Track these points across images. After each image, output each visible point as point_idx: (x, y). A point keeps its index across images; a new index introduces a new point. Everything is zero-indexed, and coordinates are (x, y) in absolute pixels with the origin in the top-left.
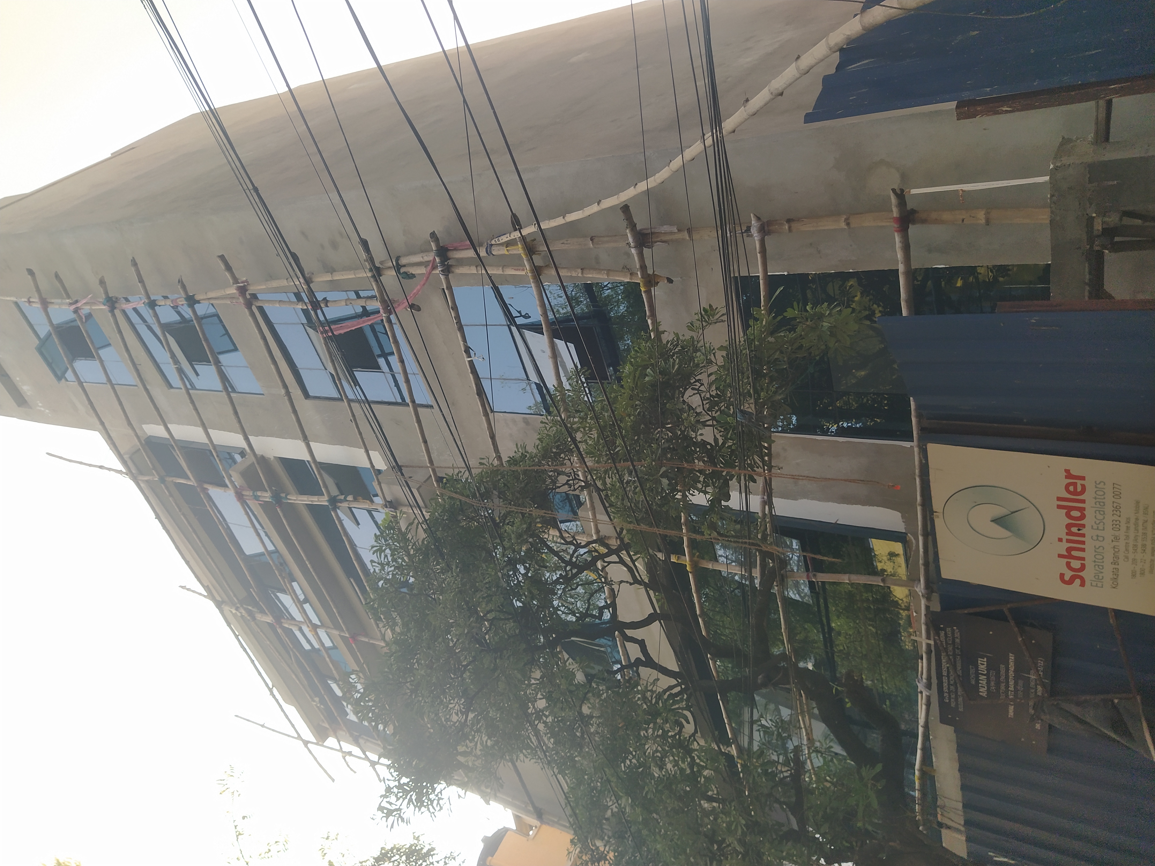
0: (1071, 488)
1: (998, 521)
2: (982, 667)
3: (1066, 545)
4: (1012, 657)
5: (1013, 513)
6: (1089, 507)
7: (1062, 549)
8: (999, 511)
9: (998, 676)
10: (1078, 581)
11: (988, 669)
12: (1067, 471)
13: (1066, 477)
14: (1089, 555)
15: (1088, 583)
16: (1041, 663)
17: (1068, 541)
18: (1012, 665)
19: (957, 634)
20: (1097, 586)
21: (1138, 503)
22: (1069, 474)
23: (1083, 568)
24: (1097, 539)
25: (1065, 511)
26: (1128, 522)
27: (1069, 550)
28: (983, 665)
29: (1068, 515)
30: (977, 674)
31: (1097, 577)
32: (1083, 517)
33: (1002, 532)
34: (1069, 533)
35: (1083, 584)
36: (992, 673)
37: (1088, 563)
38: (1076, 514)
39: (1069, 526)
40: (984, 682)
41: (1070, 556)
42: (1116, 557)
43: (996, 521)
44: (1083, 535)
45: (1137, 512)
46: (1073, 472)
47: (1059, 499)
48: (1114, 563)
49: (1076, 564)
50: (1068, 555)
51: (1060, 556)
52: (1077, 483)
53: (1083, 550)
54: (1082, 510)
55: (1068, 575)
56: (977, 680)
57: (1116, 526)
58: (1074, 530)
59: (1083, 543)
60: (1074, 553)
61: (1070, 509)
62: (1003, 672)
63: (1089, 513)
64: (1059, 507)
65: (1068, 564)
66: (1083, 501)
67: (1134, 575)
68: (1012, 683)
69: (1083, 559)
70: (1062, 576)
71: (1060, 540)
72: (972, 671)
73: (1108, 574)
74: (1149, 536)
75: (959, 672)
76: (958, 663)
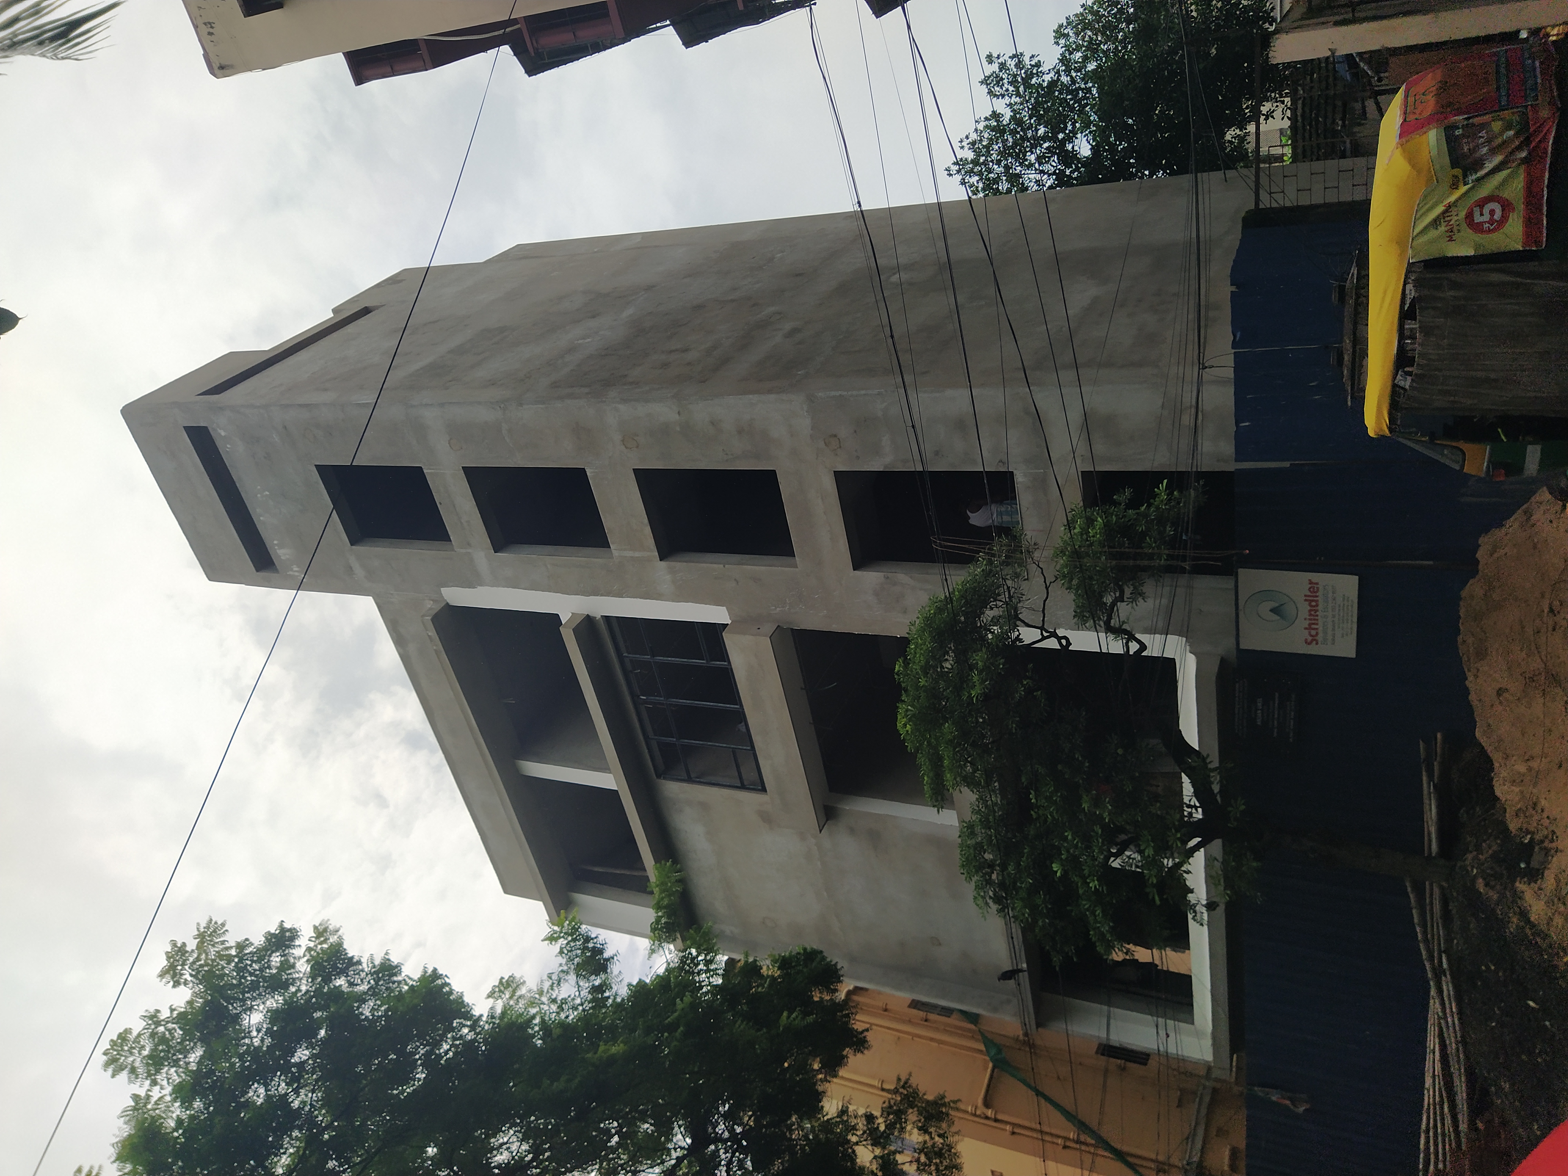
0: (1312, 590)
1: (1273, 611)
2: (1261, 704)
3: (1308, 622)
5: (1282, 605)
6: (1320, 599)
7: (1306, 624)
8: (1274, 605)
9: (1268, 710)
10: (1314, 642)
11: (1263, 705)
12: (1310, 580)
14: (1320, 627)
15: (1319, 643)
16: (1293, 697)
17: (1310, 619)
18: (1276, 700)
19: (1246, 685)
20: (1324, 644)
21: (1344, 595)
22: (1311, 582)
23: (1317, 634)
25: (1307, 603)
26: (1339, 606)
27: (1310, 624)
29: (1310, 605)
30: (1256, 710)
31: (1324, 639)
32: (1317, 605)
33: (1274, 616)
34: (1310, 615)
35: (1317, 644)
36: (1265, 707)
37: (1320, 632)
38: (1314, 604)
39: (1310, 611)
40: (1260, 716)
42: (1334, 626)
43: (1271, 610)
44: (1317, 616)
45: (1344, 601)
46: (1313, 581)
47: (1306, 596)
48: (1333, 630)
49: (1313, 632)
50: (1309, 628)
51: (1306, 629)
53: (1317, 624)
54: (1317, 601)
55: (1310, 638)
56: (1257, 714)
57: (1333, 610)
58: (1313, 613)
59: (1317, 620)
60: (1313, 626)
61: (1311, 601)
62: (1271, 707)
63: (1320, 603)
64: (1306, 600)
65: (1309, 633)
66: (1317, 597)
67: (1343, 636)
68: (1276, 713)
69: (1317, 629)
70: (1306, 640)
71: (1305, 619)
72: (1254, 708)
73: (1330, 638)
74: (1350, 614)
75: (1246, 710)
76: (1245, 704)
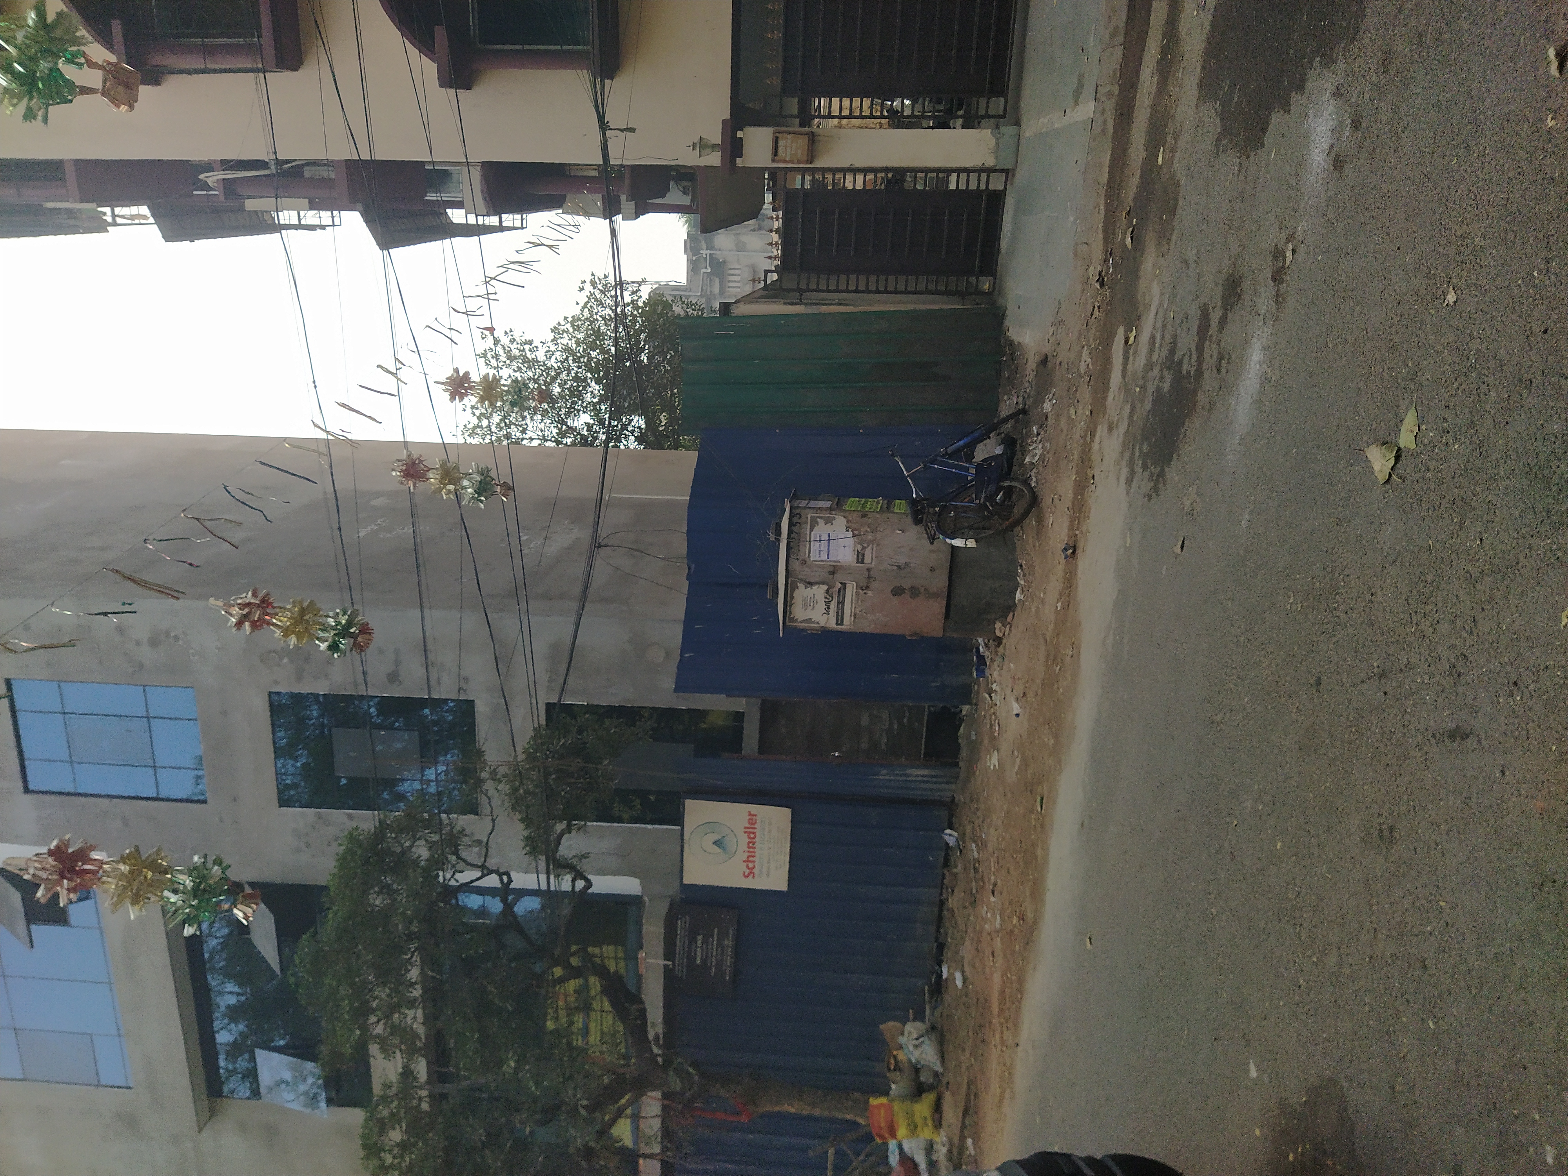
0: (751, 821)
1: (715, 843)
2: (700, 942)
3: (747, 854)
4: (716, 931)
5: (724, 837)
6: (758, 831)
7: (745, 856)
8: (716, 837)
9: (707, 948)
10: (751, 876)
11: (703, 943)
12: (749, 812)
13: (748, 816)
14: (756, 859)
15: (756, 875)
16: (731, 932)
17: (748, 852)
18: (715, 937)
19: (687, 922)
20: (760, 877)
21: (778, 828)
22: (750, 814)
23: (754, 867)
25: (747, 834)
26: (775, 838)
27: (748, 857)
29: (749, 837)
30: (696, 948)
31: (760, 872)
32: (755, 837)
33: (716, 849)
34: (749, 847)
35: (754, 877)
36: (705, 946)
37: (757, 864)
38: (752, 836)
39: (749, 843)
40: (699, 954)
41: (748, 861)
42: (769, 859)
44: (755, 848)
45: (778, 833)
46: (753, 813)
47: (746, 828)
48: (768, 863)
49: (751, 865)
51: (744, 861)
53: (754, 856)
54: (754, 833)
55: (747, 872)
57: (769, 842)
58: (751, 845)
59: (754, 852)
60: (751, 859)
61: (749, 833)
62: (710, 944)
63: (758, 835)
64: (745, 832)
65: (747, 866)
66: (755, 829)
67: (777, 869)
68: (715, 950)
69: (753, 862)
70: (744, 873)
71: (744, 851)
72: (694, 946)
73: (765, 870)
74: (784, 846)
75: (686, 949)
76: (687, 942)
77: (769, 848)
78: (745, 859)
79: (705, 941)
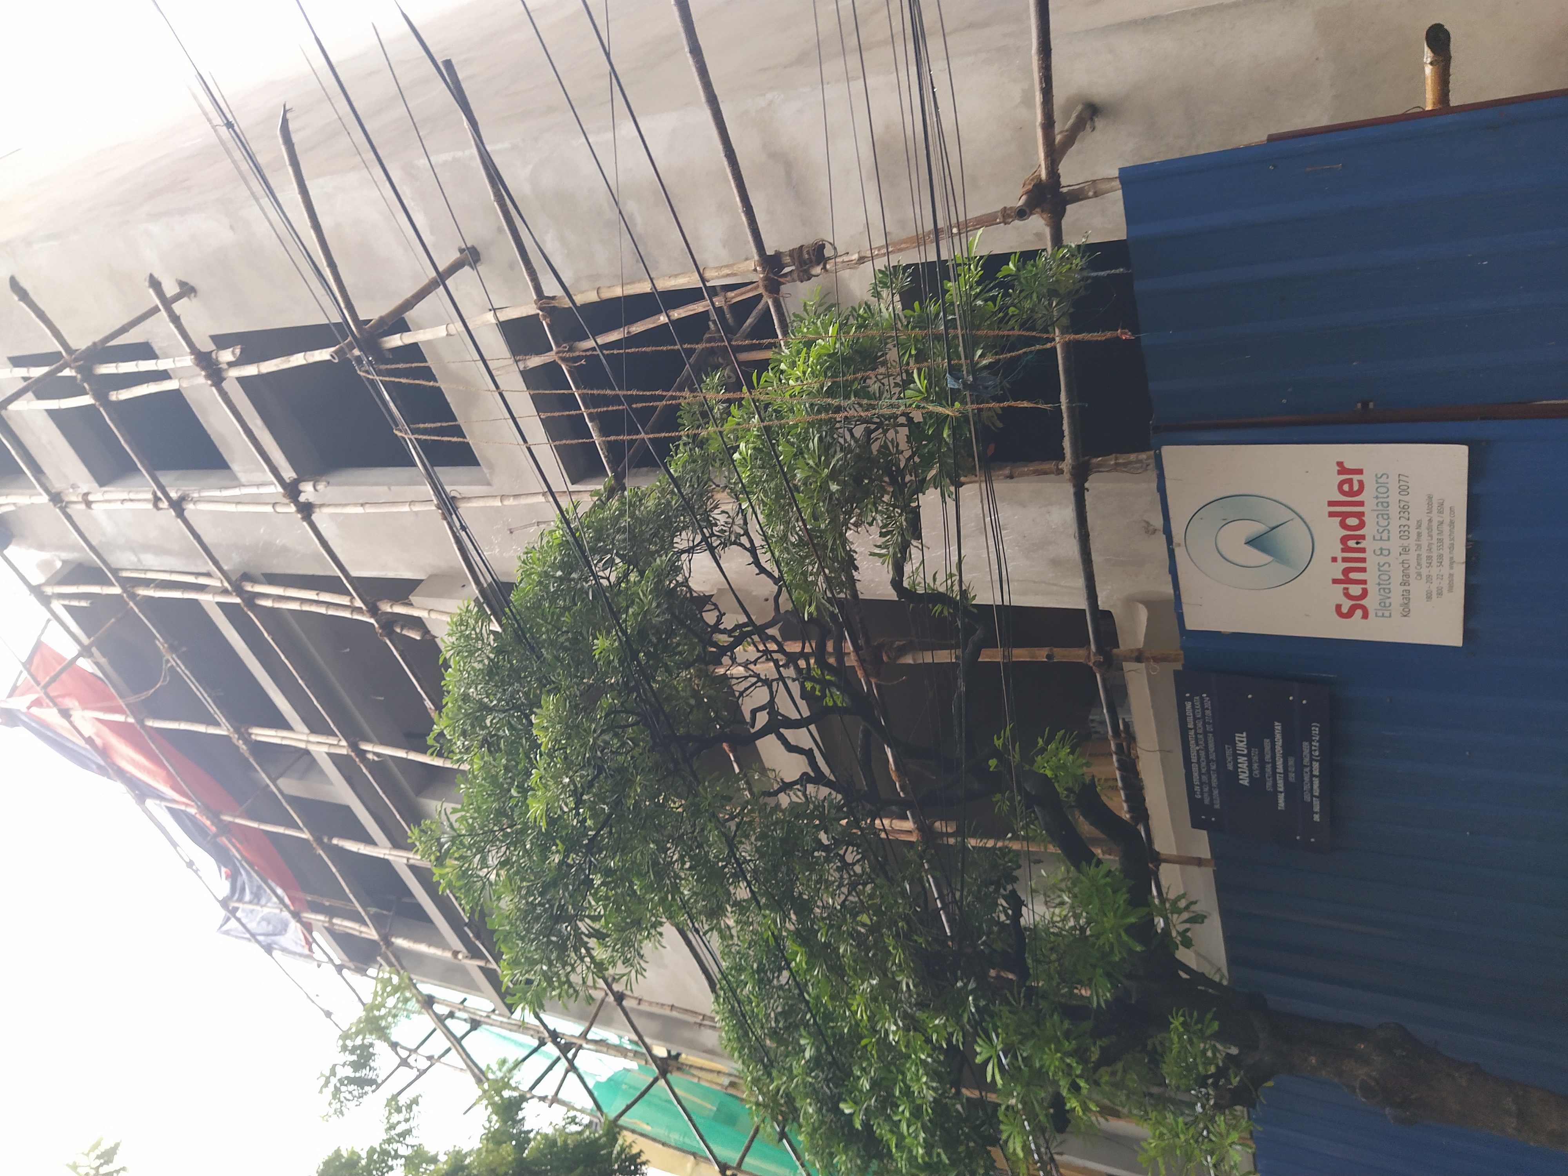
0: (1346, 487)
1: (1254, 542)
2: (1241, 744)
3: (1342, 566)
4: (1278, 726)
5: (1275, 528)
6: (1370, 510)
7: (1337, 571)
8: (1255, 528)
9: (1262, 756)
10: (1359, 613)
11: (1249, 747)
12: (1340, 464)
13: (1340, 473)
14: (1371, 576)
15: (1371, 613)
16: (1316, 730)
17: (1345, 560)
18: (1278, 737)
19: (1208, 704)
20: (1383, 616)
21: (1430, 498)
22: (1342, 469)
23: (1364, 594)
24: (1381, 553)
25: (1339, 519)
26: (1419, 527)
27: (1346, 571)
28: (1241, 741)
29: (1343, 525)
30: (1235, 756)
31: (1383, 604)
32: (1362, 525)
33: (1260, 557)
34: (1346, 549)
35: (1365, 616)
36: (1255, 752)
37: (1371, 587)
38: (1352, 521)
39: (1344, 540)
40: (1245, 766)
41: (1348, 581)
42: (1406, 575)
43: (1251, 542)
44: (1363, 550)
45: (1430, 511)
46: (1348, 465)
47: (1331, 503)
48: (1404, 584)
49: (1355, 590)
50: (1345, 580)
51: (1335, 581)
52: (1351, 480)
53: (1364, 570)
54: (1360, 515)
55: (1346, 605)
56: (1236, 763)
57: (1404, 533)
58: (1352, 543)
59: (1363, 560)
60: (1353, 576)
61: (1345, 515)
62: (1267, 748)
63: (1370, 518)
64: (1332, 514)
65: (1346, 592)
66: (1361, 504)
67: (1429, 597)
68: (1280, 763)
69: (1364, 582)
70: (1338, 607)
71: (1334, 560)
72: (1229, 752)
73: (1396, 599)
74: (1447, 542)
75: (1213, 756)
76: (1211, 746)
77: (1405, 550)
78: (1341, 577)
79: (1254, 743)
